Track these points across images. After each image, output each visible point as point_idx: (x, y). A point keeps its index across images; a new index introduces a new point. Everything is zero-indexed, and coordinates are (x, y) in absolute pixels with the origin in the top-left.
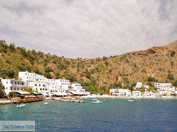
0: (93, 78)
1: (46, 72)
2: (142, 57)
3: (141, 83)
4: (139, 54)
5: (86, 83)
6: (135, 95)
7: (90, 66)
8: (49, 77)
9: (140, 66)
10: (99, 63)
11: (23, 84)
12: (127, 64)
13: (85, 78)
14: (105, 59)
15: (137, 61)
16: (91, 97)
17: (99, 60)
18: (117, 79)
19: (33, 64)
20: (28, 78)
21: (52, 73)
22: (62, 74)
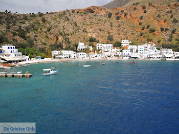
0: (29, 37)
2: (82, 16)
3: (83, 44)
4: (78, 12)
5: (20, 44)
6: (80, 57)
7: (24, 23)
9: (80, 26)
10: (34, 20)
12: (67, 22)
13: (19, 37)
14: (41, 15)
15: (78, 20)
16: (30, 62)
17: (33, 16)
18: (57, 39)
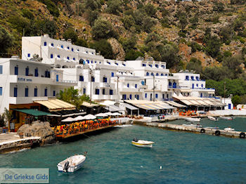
0: (227, 54)
1: (97, 37)
8: (108, 54)
11: (48, 75)
13: (203, 55)
19: (58, 15)
20: (52, 57)
21: (115, 41)
22: (140, 44)
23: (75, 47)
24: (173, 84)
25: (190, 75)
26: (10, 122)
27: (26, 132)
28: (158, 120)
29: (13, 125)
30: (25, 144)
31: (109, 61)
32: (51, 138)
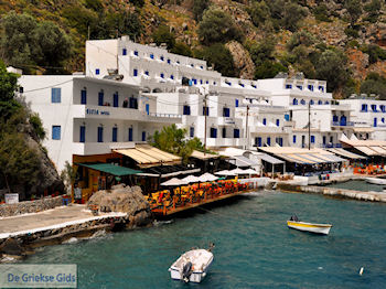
1: (208, 40)
8: (228, 68)
11: (133, 104)
19: (142, 4)
20: (136, 73)
21: (238, 45)
22: (280, 51)
23: (173, 57)
24: (341, 119)
25: (370, 103)
26: (74, 187)
27: (102, 204)
28: (319, 182)
29: (78, 191)
30: (101, 225)
31: (230, 80)
32: (145, 214)
